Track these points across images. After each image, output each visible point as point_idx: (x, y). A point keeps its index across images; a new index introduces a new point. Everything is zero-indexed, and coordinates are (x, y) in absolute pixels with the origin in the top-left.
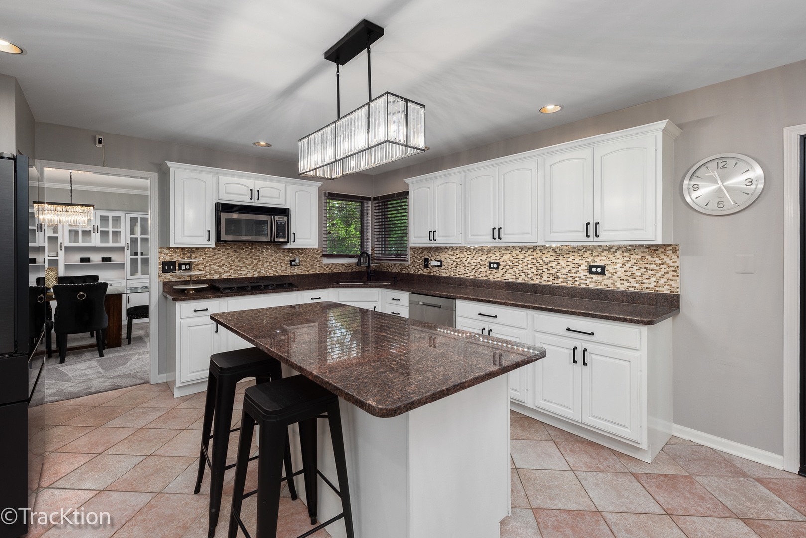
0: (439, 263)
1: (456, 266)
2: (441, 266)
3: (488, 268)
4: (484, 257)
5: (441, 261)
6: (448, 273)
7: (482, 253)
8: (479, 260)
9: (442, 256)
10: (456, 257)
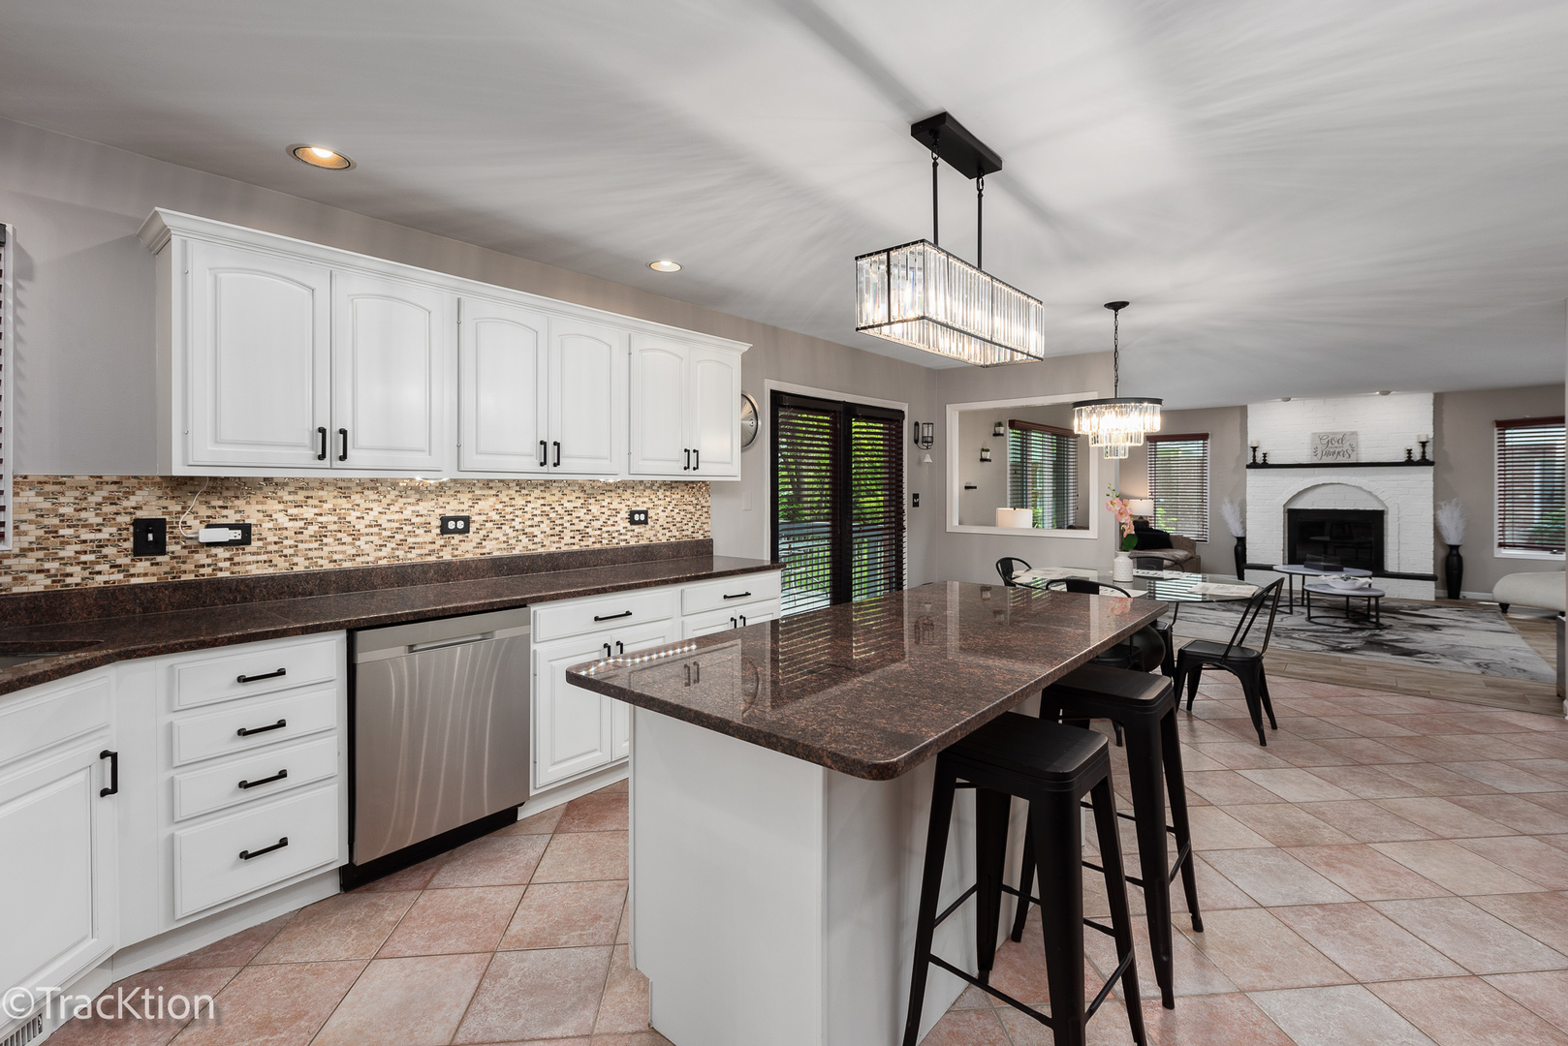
0: (237, 535)
1: (319, 537)
2: (246, 540)
3: (438, 531)
4: (422, 507)
5: (246, 529)
6: (277, 560)
7: (418, 496)
8: (408, 513)
9: (251, 512)
10: (316, 511)
